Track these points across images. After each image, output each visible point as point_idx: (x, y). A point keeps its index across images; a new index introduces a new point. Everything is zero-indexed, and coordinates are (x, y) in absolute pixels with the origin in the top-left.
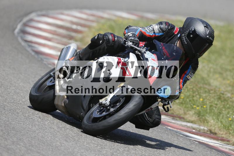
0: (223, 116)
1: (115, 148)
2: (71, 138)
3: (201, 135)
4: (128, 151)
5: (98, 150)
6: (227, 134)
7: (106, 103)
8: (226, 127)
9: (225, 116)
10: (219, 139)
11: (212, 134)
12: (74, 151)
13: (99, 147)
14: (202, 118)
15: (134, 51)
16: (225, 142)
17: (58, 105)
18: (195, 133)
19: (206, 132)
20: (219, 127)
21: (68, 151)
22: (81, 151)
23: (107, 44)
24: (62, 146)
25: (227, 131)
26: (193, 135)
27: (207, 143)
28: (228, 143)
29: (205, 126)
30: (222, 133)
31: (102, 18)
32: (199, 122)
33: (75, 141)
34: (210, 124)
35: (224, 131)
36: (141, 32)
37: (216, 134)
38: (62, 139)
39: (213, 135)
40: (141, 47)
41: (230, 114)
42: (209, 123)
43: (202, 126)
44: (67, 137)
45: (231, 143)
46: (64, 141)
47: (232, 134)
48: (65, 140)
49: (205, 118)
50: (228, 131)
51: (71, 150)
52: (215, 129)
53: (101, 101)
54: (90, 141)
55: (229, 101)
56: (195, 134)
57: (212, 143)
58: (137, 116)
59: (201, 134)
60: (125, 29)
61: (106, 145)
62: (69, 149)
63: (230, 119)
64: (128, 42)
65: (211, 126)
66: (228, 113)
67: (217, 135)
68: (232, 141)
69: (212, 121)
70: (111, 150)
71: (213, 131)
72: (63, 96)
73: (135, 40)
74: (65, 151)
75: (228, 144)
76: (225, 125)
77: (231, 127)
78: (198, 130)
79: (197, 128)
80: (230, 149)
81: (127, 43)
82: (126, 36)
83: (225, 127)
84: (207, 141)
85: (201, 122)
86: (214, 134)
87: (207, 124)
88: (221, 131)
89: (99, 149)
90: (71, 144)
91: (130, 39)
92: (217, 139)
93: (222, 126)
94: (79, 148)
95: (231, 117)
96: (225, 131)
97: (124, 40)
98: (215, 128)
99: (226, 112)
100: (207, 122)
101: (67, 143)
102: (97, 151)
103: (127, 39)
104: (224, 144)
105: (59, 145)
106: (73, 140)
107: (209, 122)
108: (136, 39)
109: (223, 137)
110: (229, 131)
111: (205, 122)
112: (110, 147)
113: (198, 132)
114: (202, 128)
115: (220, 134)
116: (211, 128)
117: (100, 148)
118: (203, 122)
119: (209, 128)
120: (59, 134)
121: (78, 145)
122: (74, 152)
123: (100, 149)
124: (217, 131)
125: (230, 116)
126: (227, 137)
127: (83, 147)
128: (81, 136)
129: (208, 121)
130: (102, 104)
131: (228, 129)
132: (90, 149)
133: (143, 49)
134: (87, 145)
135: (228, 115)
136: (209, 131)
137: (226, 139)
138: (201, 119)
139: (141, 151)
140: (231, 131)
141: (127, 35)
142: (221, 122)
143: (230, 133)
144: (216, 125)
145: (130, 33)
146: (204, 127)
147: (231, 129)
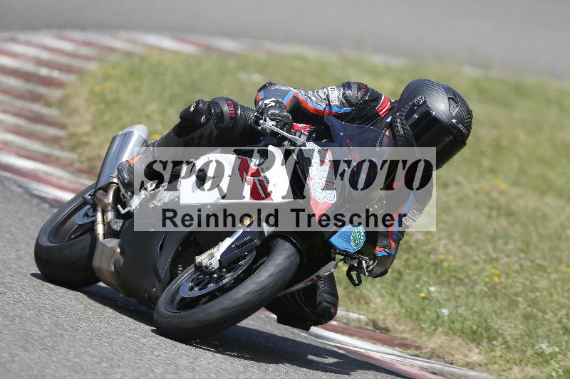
0: (405, 287)
1: (144, 365)
2: (37, 341)
3: (351, 335)
4: (175, 373)
5: (101, 370)
6: (415, 332)
7: (211, 264)
8: (411, 314)
9: (410, 287)
10: (396, 342)
11: (378, 331)
12: (44, 374)
13: (104, 364)
14: (354, 292)
15: (278, 141)
16: (409, 351)
17: (100, 269)
18: (339, 330)
19: (364, 326)
20: (395, 315)
21: (30, 372)
22: (60, 374)
23: (216, 124)
24: (14, 361)
25: (414, 323)
26: (334, 333)
27: (366, 354)
28: (417, 352)
29: (362, 313)
30: (402, 328)
31: (111, 50)
32: (347, 301)
33: (46, 349)
34: (374, 306)
35: (406, 324)
36: (296, 98)
37: (387, 330)
38: (14, 344)
39: (382, 333)
40: (295, 133)
41: (422, 282)
42: (372, 305)
43: (354, 312)
44: (26, 340)
45: (426, 353)
46: (20, 349)
47: (426, 332)
48: (22, 347)
49: (361, 292)
50: (417, 322)
51: (35, 370)
52: (384, 320)
53: (198, 259)
54: (82, 350)
55: (419, 252)
56: (337, 332)
57: (378, 352)
58: (285, 294)
59: (351, 332)
60: (259, 91)
61: (123, 359)
62: (32, 368)
63: (423, 295)
64: (265, 120)
65: (376, 311)
66: (417, 280)
67: (390, 333)
68: (426, 348)
69: (378, 300)
70: (133, 370)
71: (381, 324)
72: (112, 248)
73: (281, 116)
74: (21, 374)
75: (417, 356)
76: (409, 309)
77: (424, 313)
78: (345, 321)
79: (343, 316)
80: (422, 368)
81: (261, 121)
82: (260, 108)
83: (409, 314)
84: (368, 348)
85: (352, 303)
86: (384, 331)
87: (365, 306)
88: (400, 324)
89: (105, 369)
90: (36, 356)
91: (270, 113)
92: (391, 343)
93: (403, 310)
94: (55, 366)
95: (424, 289)
96: (411, 325)
97: (256, 117)
98: (386, 315)
99: (412, 278)
100: (367, 303)
101: (27, 353)
102: (99, 372)
103: (262, 114)
104: (406, 356)
105: (8, 360)
106: (40, 347)
107: (371, 301)
108: (285, 113)
109: (406, 339)
110: (419, 324)
111: (363, 301)
112: (132, 364)
113: (344, 326)
114: (354, 316)
115: (397, 330)
116: (375, 316)
117: (108, 365)
118: (355, 302)
119: (371, 317)
120: (8, 333)
121: (54, 359)
122: (44, 376)
123: (106, 367)
124: (390, 323)
125: (421, 287)
126: (415, 339)
127: (67, 364)
128: (60, 338)
129: (368, 300)
130: (202, 266)
131: (417, 319)
132: (82, 369)
133: (300, 137)
134: (76, 360)
135: (418, 286)
136: (371, 323)
137: (413, 344)
138: (352, 296)
139: (206, 374)
140: (424, 324)
141: (263, 103)
142: (400, 301)
143: (422, 329)
144: (386, 309)
145: (270, 100)
146: (360, 314)
147: (424, 318)
